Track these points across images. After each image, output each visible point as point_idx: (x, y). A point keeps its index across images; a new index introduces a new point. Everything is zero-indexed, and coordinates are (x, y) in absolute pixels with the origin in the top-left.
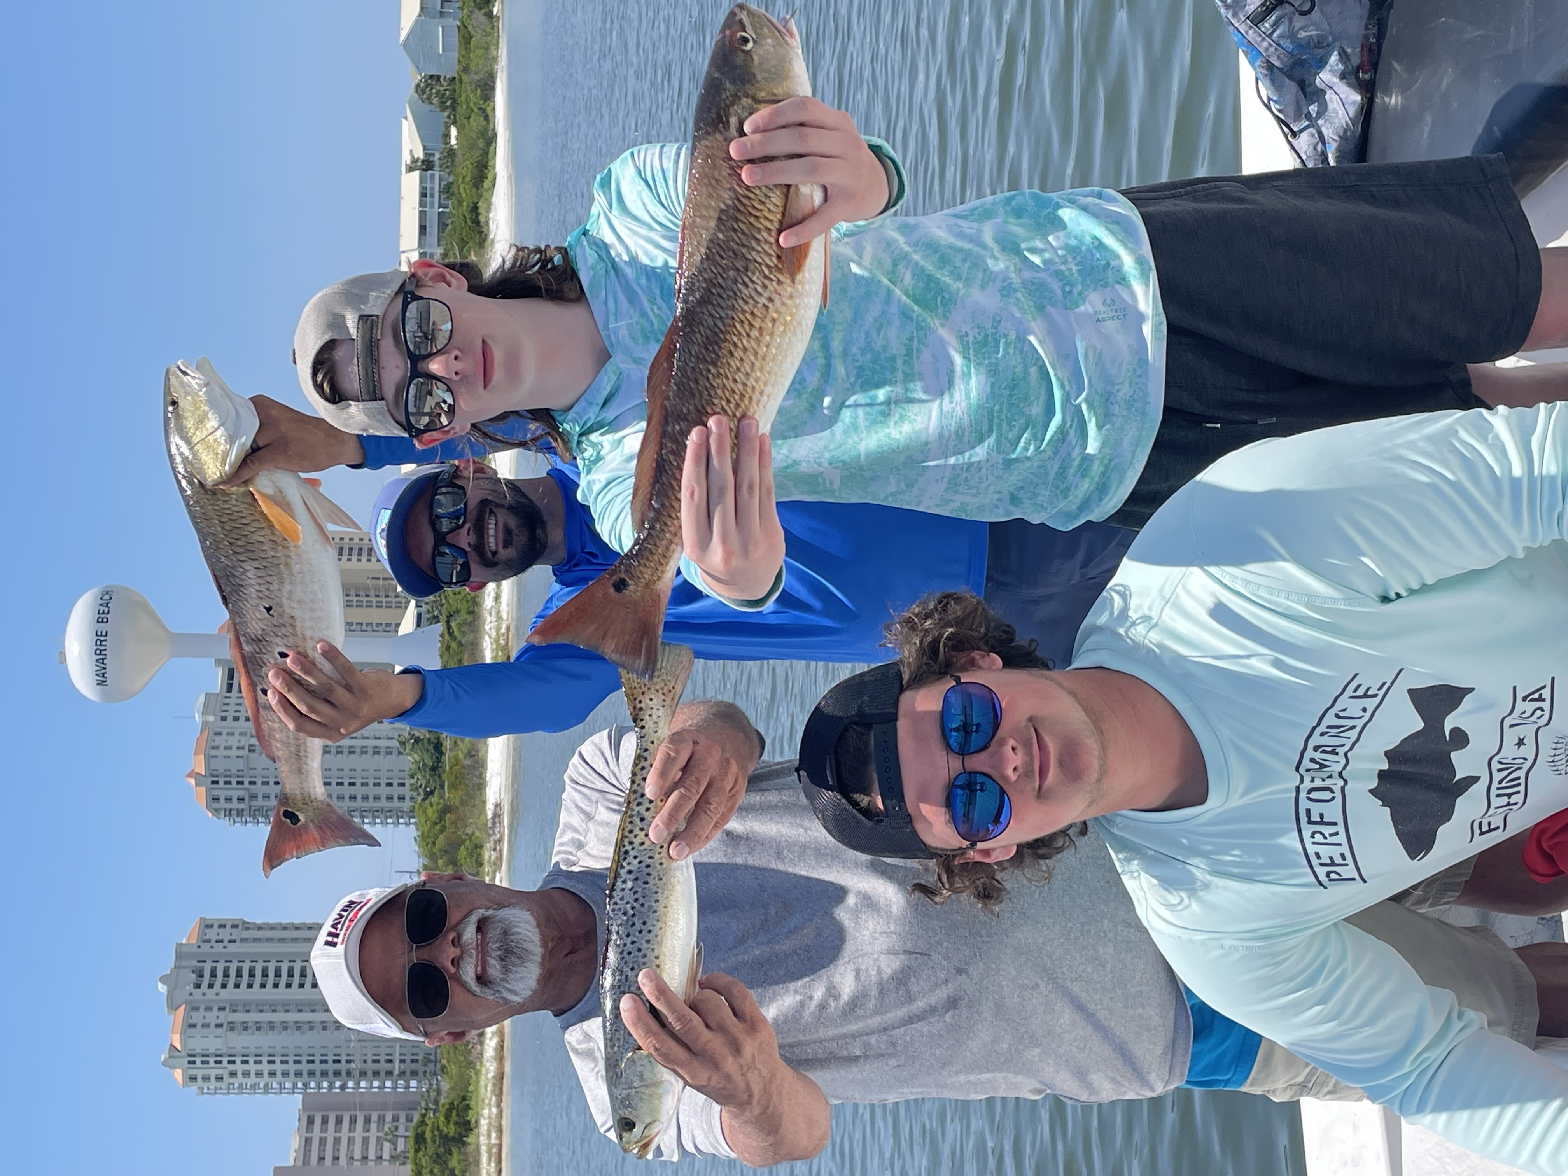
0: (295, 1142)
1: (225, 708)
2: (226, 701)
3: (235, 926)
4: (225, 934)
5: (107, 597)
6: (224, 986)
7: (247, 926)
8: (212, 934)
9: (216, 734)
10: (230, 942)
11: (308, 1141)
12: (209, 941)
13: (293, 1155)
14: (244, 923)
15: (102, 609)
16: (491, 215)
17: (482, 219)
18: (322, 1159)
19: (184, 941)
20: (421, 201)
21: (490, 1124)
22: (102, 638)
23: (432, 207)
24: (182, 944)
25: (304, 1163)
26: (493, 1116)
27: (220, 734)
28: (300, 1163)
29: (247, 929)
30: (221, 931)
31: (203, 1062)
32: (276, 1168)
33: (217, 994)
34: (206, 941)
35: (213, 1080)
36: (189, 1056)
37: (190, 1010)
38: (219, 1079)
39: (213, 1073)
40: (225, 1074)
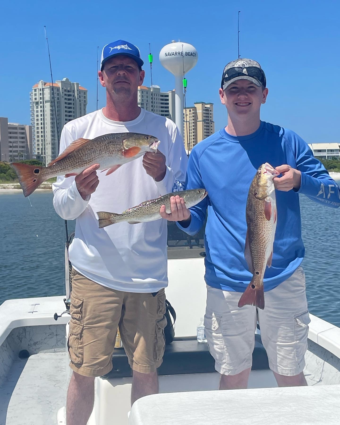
0: (16, 124)
1: (156, 95)
2: (158, 95)
3: (85, 101)
4: (82, 98)
5: (194, 55)
6: (65, 99)
7: (85, 105)
8: (82, 94)
9: (147, 92)
10: (80, 100)
11: (16, 128)
12: (80, 93)
13: (12, 124)
14: (86, 104)
15: (190, 53)
16: (333, 172)
17: (332, 169)
18: (10, 133)
19: (79, 86)
20: (329, 150)
21: (46, 185)
22: (181, 54)
23: (327, 154)
24: (79, 85)
25: (9, 127)
26: (49, 186)
27: (147, 94)
28: (9, 126)
29: (84, 105)
30: (83, 97)
31: (41, 93)
32: (7, 119)
33: (63, 97)
34: (80, 92)
35: (35, 97)
36: (43, 89)
37: (58, 89)
38: (36, 99)
39: (37, 97)
40: (37, 100)
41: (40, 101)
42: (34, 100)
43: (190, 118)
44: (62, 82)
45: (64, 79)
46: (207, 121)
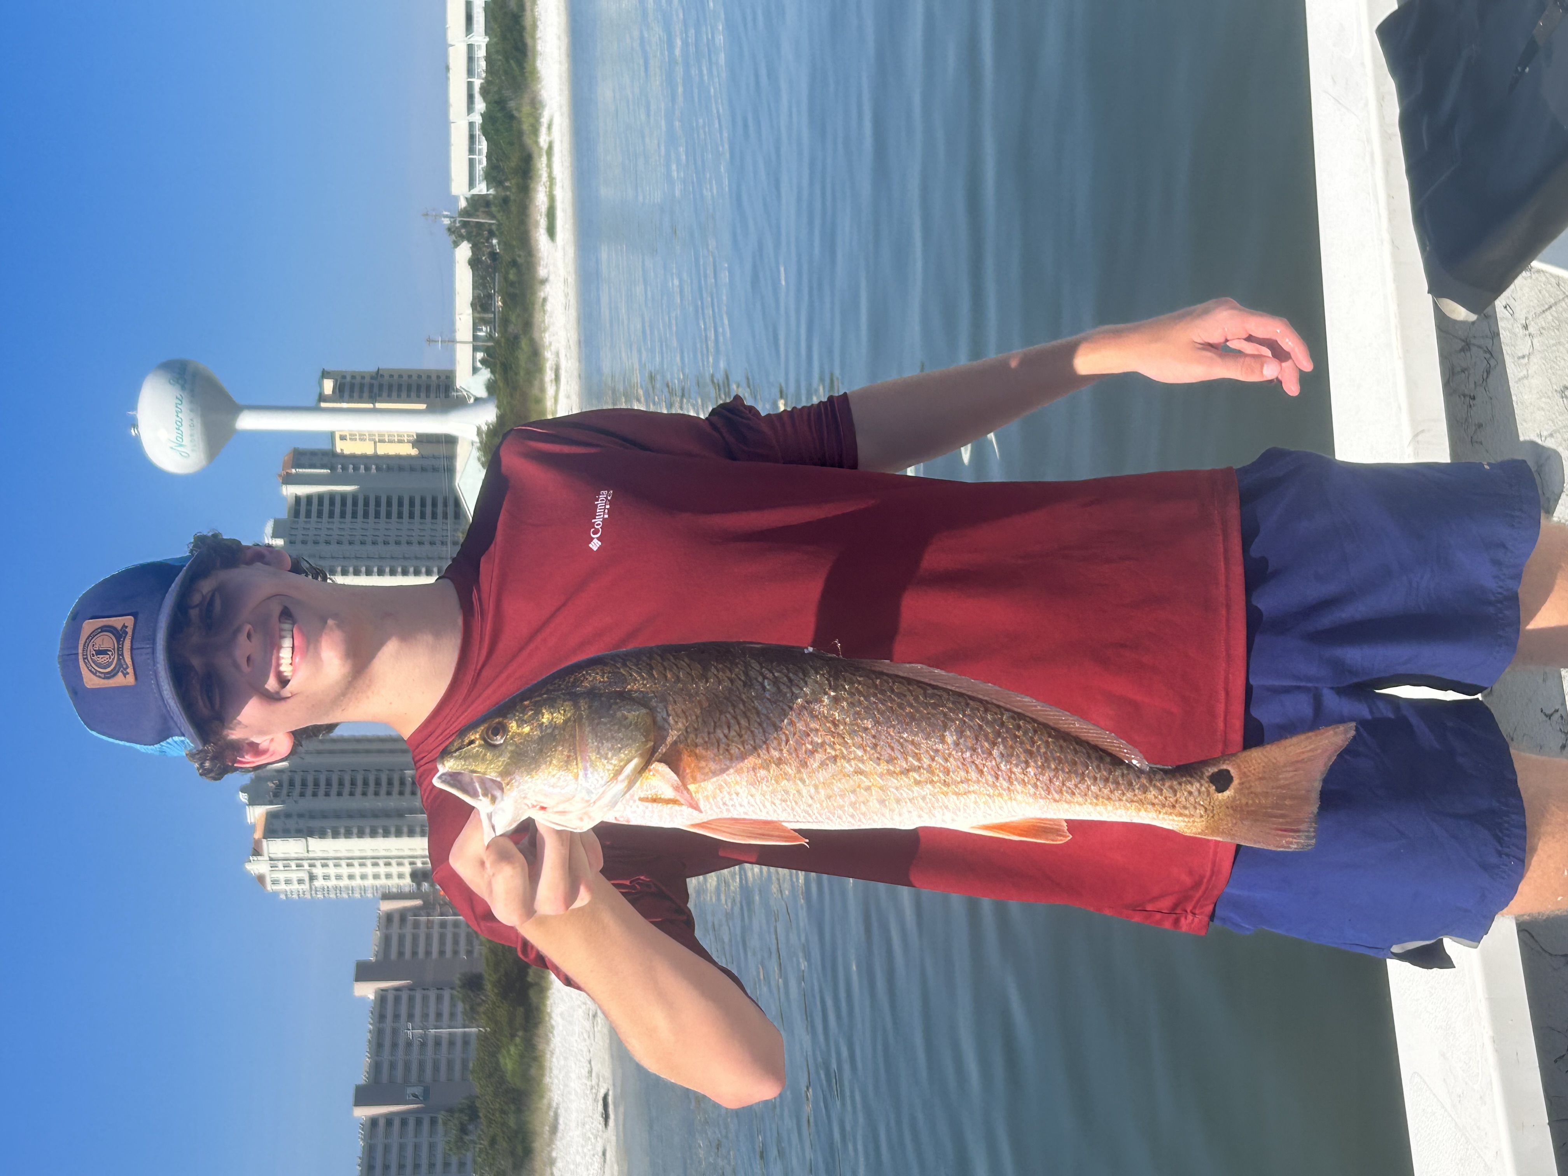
0: (376, 937)
6: (302, 794)
11: (387, 938)
13: (375, 949)
25: (384, 959)
28: (381, 957)
31: (285, 866)
32: (358, 963)
35: (296, 882)
36: (271, 859)
37: (271, 817)
38: (300, 881)
39: (294, 876)
40: (306, 877)
41: (306, 867)
42: (306, 887)
43: (356, 439)
44: (253, 802)
45: (243, 797)
46: (376, 390)
